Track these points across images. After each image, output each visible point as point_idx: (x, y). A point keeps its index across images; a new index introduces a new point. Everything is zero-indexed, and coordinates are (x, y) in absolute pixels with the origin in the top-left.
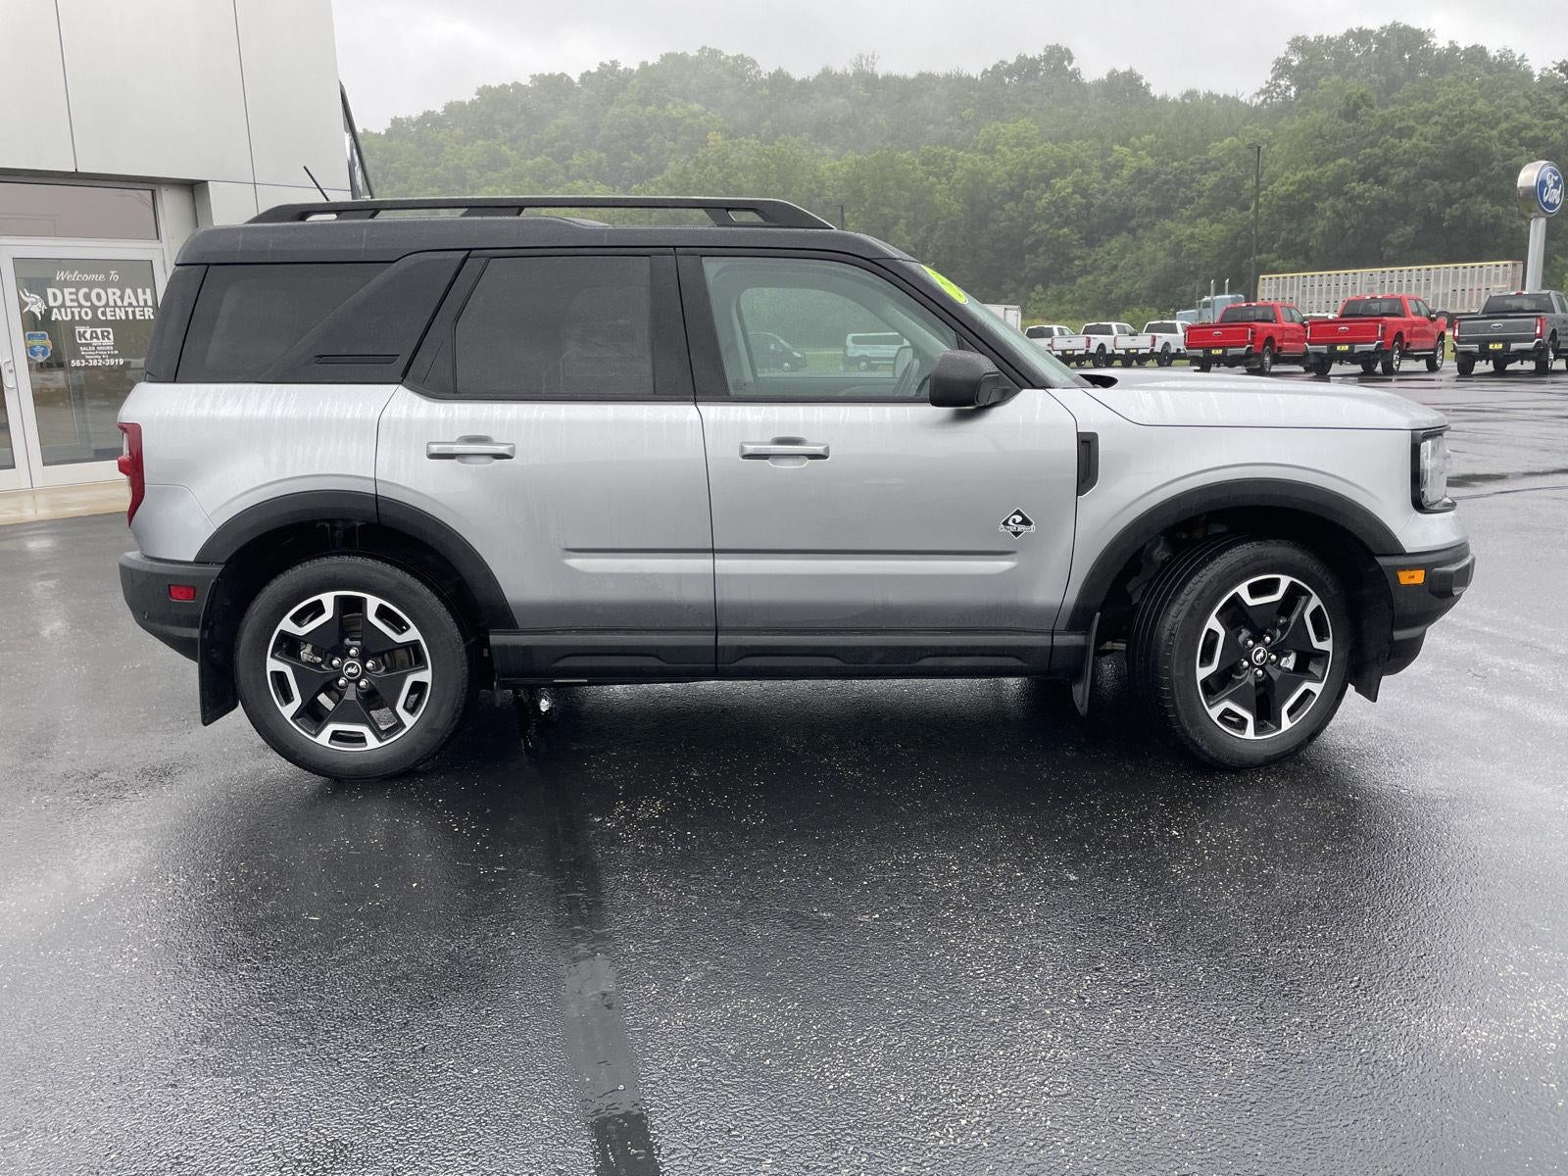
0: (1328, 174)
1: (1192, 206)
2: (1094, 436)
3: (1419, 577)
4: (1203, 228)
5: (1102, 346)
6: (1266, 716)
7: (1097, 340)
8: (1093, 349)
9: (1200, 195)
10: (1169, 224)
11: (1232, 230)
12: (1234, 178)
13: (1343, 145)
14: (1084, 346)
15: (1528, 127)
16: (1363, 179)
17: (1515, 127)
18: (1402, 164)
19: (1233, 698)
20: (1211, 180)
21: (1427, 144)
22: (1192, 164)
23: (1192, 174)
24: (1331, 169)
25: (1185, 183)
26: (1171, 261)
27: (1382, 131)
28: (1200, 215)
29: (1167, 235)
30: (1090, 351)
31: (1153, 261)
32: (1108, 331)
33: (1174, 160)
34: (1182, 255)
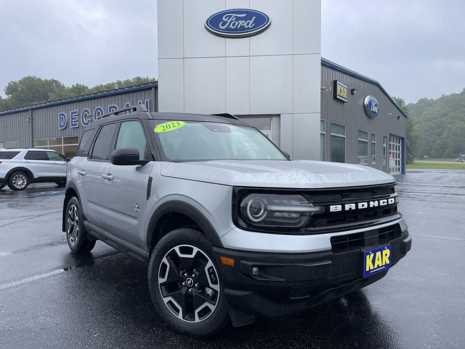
2: (152, 178)
3: (231, 262)
6: (189, 312)
19: (174, 297)
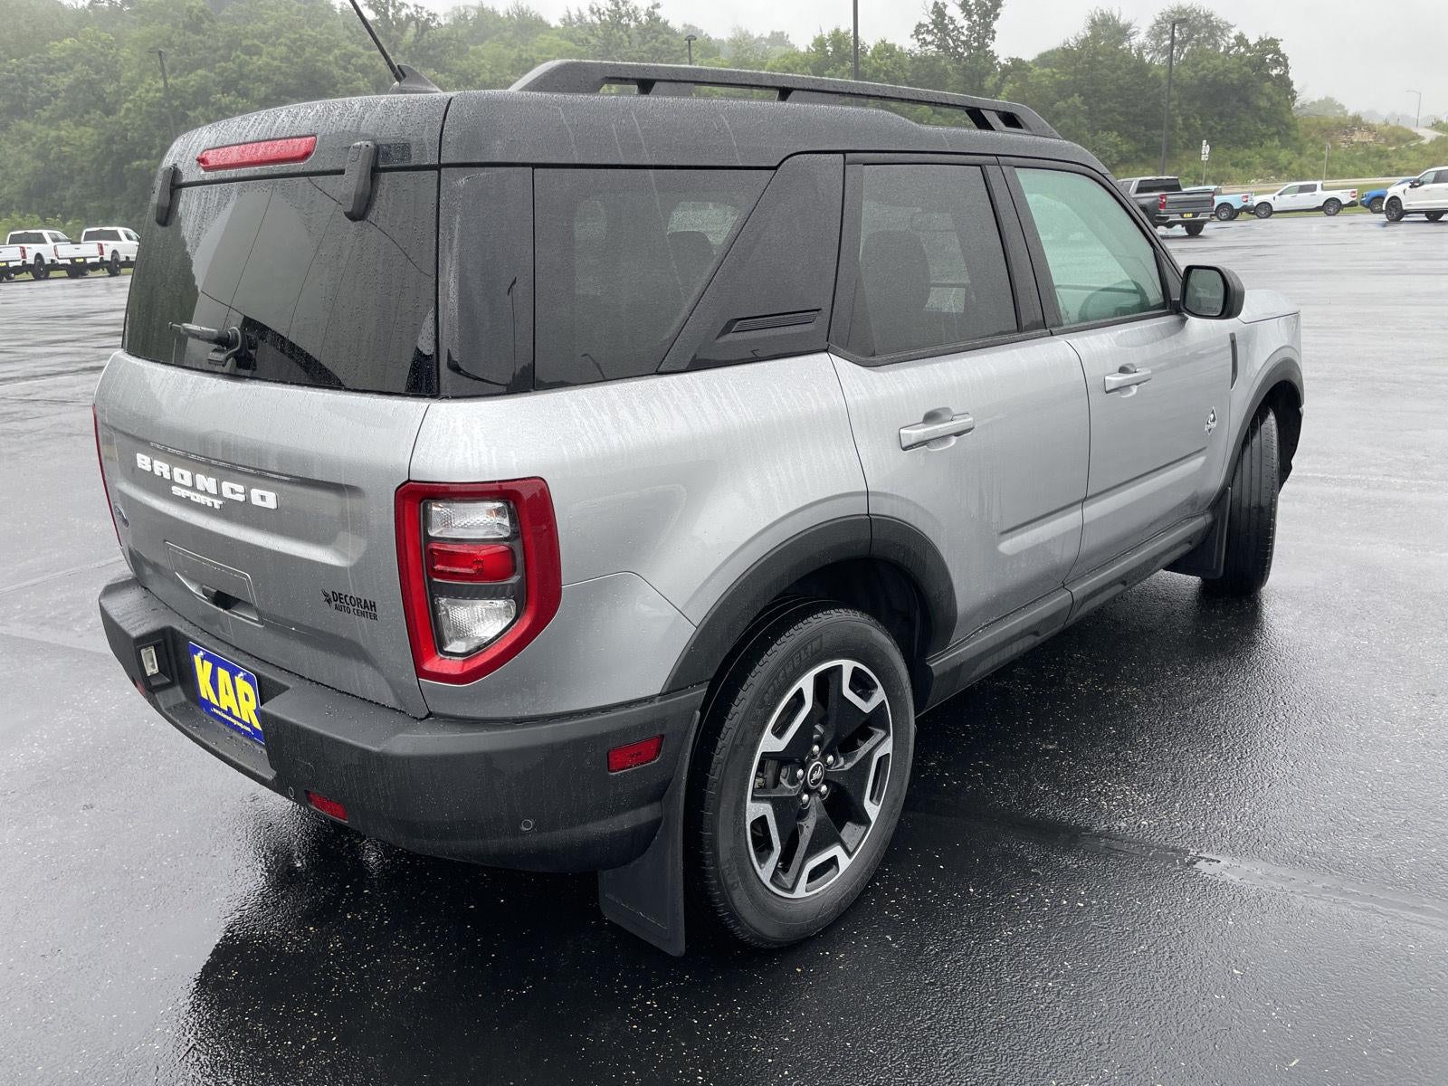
0: (192, 83)
1: (50, 107)
2: (1234, 336)
4: (67, 130)
5: (39, 256)
7: (32, 250)
8: (30, 260)
9: (55, 95)
10: (27, 126)
11: (103, 134)
12: (89, 81)
13: (196, 56)
14: (20, 257)
15: (354, 55)
16: (225, 91)
17: (345, 54)
18: (258, 79)
20: (64, 81)
21: (276, 63)
22: (33, 62)
23: (37, 73)
24: (195, 78)
25: (32, 82)
26: (40, 164)
27: (230, 47)
28: (63, 117)
29: (26, 137)
30: (28, 263)
31: (18, 164)
32: (40, 239)
33: (12, 58)
34: (51, 157)
